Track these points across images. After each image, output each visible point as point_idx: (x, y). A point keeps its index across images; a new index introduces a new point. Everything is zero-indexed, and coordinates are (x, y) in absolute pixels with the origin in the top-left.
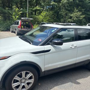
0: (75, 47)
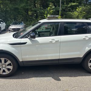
0: (56, 41)
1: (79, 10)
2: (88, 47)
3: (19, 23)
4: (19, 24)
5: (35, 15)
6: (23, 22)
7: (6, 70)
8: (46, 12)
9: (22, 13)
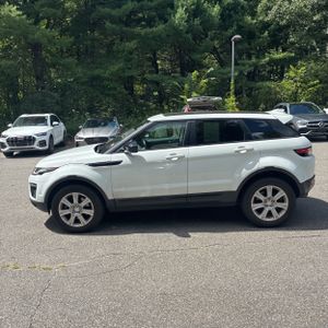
0: (179, 158)
1: (296, 73)
2: (247, 169)
3: (105, 123)
4: (105, 125)
5: (156, 93)
6: (115, 120)
7: (81, 218)
8: (186, 86)
9: (111, 92)
